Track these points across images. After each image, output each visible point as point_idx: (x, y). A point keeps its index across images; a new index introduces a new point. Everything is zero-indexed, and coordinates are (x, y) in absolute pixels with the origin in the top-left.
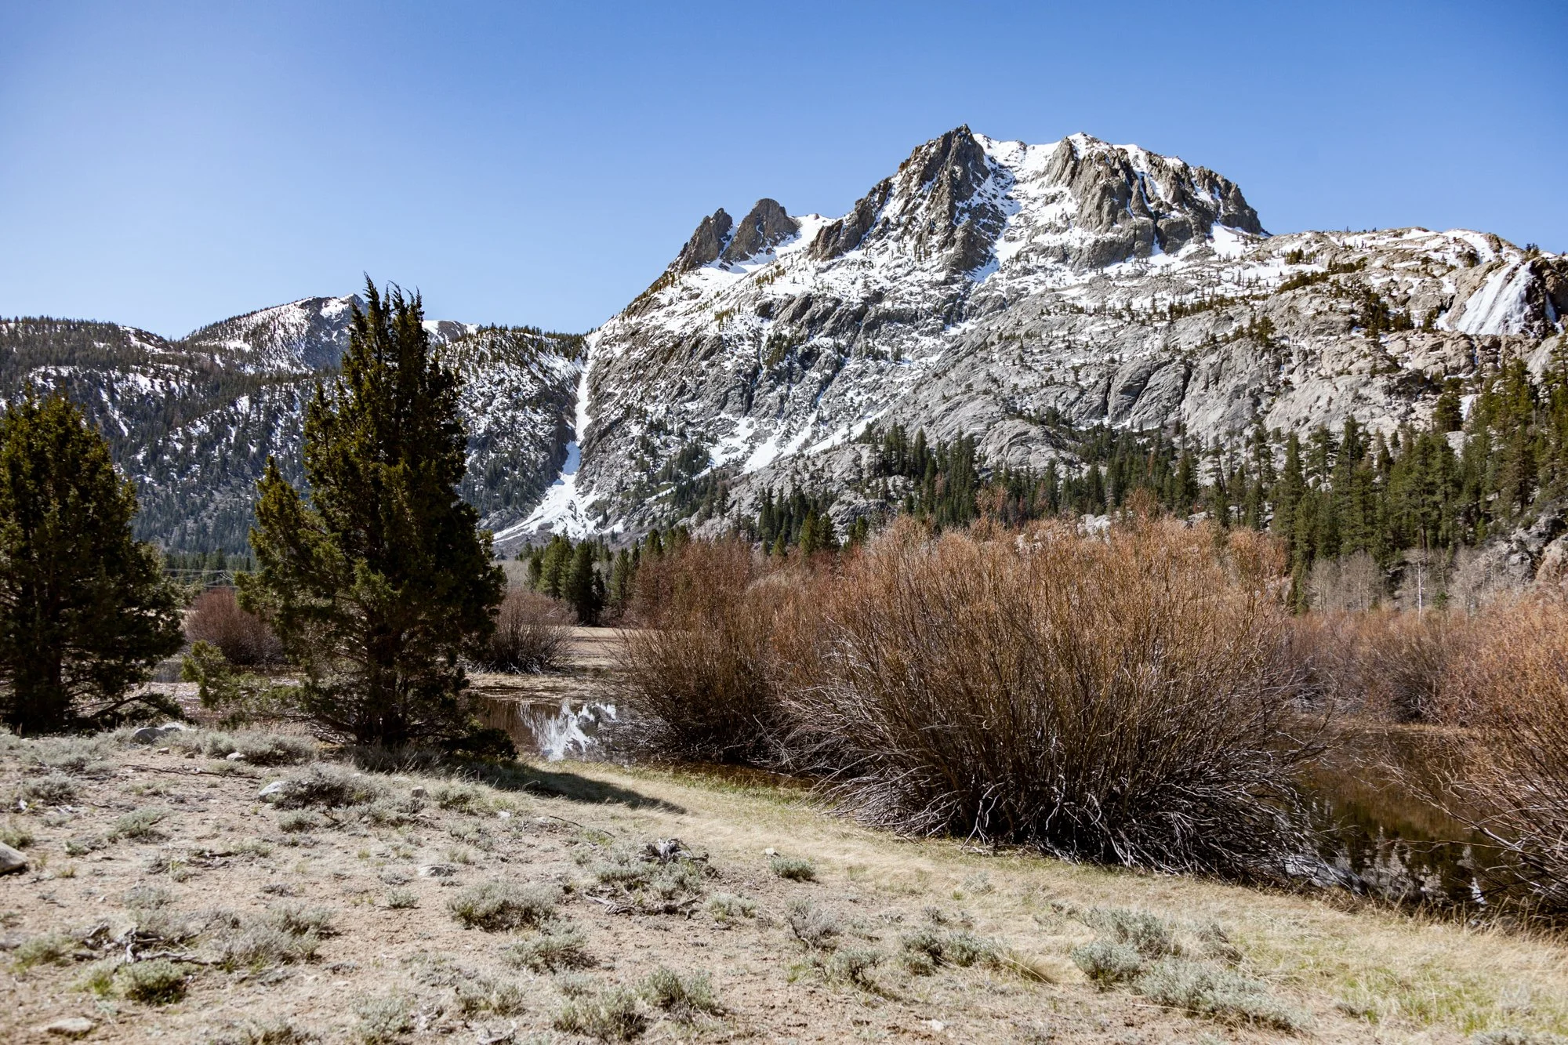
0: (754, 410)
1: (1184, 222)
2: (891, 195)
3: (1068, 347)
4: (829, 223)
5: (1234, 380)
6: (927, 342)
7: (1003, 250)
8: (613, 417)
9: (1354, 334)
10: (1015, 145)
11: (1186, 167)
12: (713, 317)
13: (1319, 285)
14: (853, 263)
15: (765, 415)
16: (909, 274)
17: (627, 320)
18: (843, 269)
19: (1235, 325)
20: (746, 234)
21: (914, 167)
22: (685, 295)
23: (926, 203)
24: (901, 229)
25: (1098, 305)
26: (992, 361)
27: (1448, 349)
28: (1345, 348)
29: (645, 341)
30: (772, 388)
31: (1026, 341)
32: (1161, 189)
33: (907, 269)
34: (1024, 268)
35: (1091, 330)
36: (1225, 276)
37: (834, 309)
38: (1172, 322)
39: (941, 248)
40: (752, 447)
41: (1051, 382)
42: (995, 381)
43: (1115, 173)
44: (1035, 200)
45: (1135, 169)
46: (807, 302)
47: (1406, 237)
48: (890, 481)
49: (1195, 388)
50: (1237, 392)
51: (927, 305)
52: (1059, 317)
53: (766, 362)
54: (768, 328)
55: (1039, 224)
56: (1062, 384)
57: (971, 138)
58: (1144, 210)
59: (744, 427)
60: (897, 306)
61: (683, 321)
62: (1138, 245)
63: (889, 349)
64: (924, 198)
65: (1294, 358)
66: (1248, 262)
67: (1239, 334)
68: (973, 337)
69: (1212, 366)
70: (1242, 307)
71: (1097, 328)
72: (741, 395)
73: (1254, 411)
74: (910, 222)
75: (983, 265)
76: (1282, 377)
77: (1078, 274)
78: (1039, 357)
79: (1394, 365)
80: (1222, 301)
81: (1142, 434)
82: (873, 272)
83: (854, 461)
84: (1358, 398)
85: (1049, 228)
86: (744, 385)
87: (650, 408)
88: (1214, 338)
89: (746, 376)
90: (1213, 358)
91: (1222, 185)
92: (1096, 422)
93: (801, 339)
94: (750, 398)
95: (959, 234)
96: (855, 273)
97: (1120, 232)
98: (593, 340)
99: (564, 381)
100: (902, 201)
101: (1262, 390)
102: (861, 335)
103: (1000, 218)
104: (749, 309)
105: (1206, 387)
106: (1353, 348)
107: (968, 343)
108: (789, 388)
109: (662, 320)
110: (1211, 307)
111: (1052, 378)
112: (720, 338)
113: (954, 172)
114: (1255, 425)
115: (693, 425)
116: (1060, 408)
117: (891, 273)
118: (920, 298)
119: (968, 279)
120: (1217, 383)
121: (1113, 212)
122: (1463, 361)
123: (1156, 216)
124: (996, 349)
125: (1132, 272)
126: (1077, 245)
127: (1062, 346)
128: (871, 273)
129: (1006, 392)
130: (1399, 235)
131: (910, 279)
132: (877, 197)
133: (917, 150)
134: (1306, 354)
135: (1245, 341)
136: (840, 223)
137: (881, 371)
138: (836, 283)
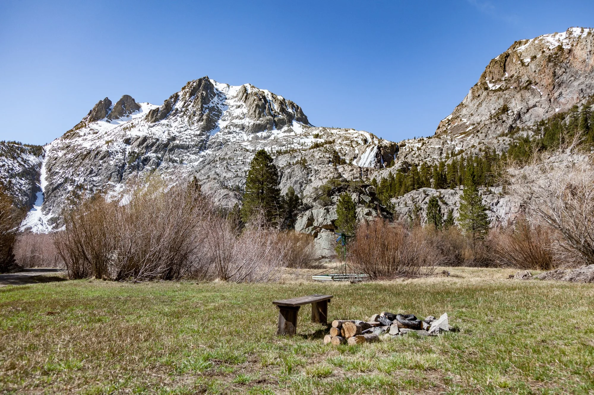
0: (123, 181)
1: (283, 119)
2: (178, 99)
3: (243, 164)
4: (154, 107)
5: (295, 178)
6: (193, 157)
7: (222, 124)
8: (59, 182)
9: (330, 165)
10: (225, 85)
11: (284, 100)
12: (104, 142)
13: (321, 148)
14: (163, 125)
15: (127, 183)
16: (185, 130)
17: (64, 141)
18: (159, 127)
19: (296, 159)
20: (118, 109)
21: (187, 90)
22: (91, 132)
23: (192, 104)
24: (182, 113)
25: (253, 149)
26: (217, 167)
27: (355, 171)
28: (327, 170)
29: (73, 150)
30: (131, 172)
31: (229, 161)
32: (276, 107)
33: (185, 129)
34: (229, 132)
35: (251, 158)
36: (295, 141)
37: (156, 142)
38: (277, 157)
39: (198, 122)
40: (122, 196)
41: (237, 176)
42: (218, 175)
43: (260, 100)
44: (233, 106)
45: (267, 98)
46: (145, 139)
47: (349, 132)
49: (284, 180)
50: (296, 182)
51: (193, 143)
52: (241, 153)
53: (128, 162)
54: (129, 148)
55: (234, 116)
56: (241, 177)
57: (209, 81)
58: (270, 114)
59: (119, 187)
60: (181, 143)
61: (91, 143)
62: (268, 126)
63: (178, 159)
64: (191, 102)
65: (313, 172)
66: (302, 137)
67: (297, 162)
68: (210, 158)
69: (289, 173)
70: (299, 153)
72: (117, 175)
73: (301, 189)
74: (186, 111)
75: (214, 129)
76: (309, 178)
77: (248, 135)
78: (233, 167)
79: (340, 176)
80: (294, 150)
82: (172, 129)
85: (237, 117)
86: (119, 171)
87: (77, 179)
88: (290, 163)
89: (119, 167)
90: (289, 170)
91: (296, 107)
93: (143, 153)
94: (121, 176)
95: (205, 117)
96: (164, 128)
97: (262, 121)
98: (48, 148)
99: (34, 165)
100: (183, 103)
101: (303, 182)
102: (167, 153)
103: (220, 112)
104: (121, 140)
105: (287, 180)
106: (329, 170)
107: (208, 160)
108: (138, 173)
109: (81, 142)
110: (289, 152)
111: (237, 175)
112: (108, 151)
113: (202, 93)
114: (300, 193)
115: (96, 186)
116: (240, 185)
117: (179, 130)
118: (190, 140)
119: (208, 134)
120: (290, 179)
121: (260, 113)
122: (358, 175)
123: (274, 116)
124: (218, 163)
125: (266, 136)
126: (247, 124)
127: (241, 163)
128: (171, 129)
129: (222, 179)
130: (347, 131)
131: (186, 132)
132: (173, 100)
133: (189, 83)
134: (316, 171)
135: (299, 165)
136: (158, 108)
137: (175, 167)
138: (157, 132)
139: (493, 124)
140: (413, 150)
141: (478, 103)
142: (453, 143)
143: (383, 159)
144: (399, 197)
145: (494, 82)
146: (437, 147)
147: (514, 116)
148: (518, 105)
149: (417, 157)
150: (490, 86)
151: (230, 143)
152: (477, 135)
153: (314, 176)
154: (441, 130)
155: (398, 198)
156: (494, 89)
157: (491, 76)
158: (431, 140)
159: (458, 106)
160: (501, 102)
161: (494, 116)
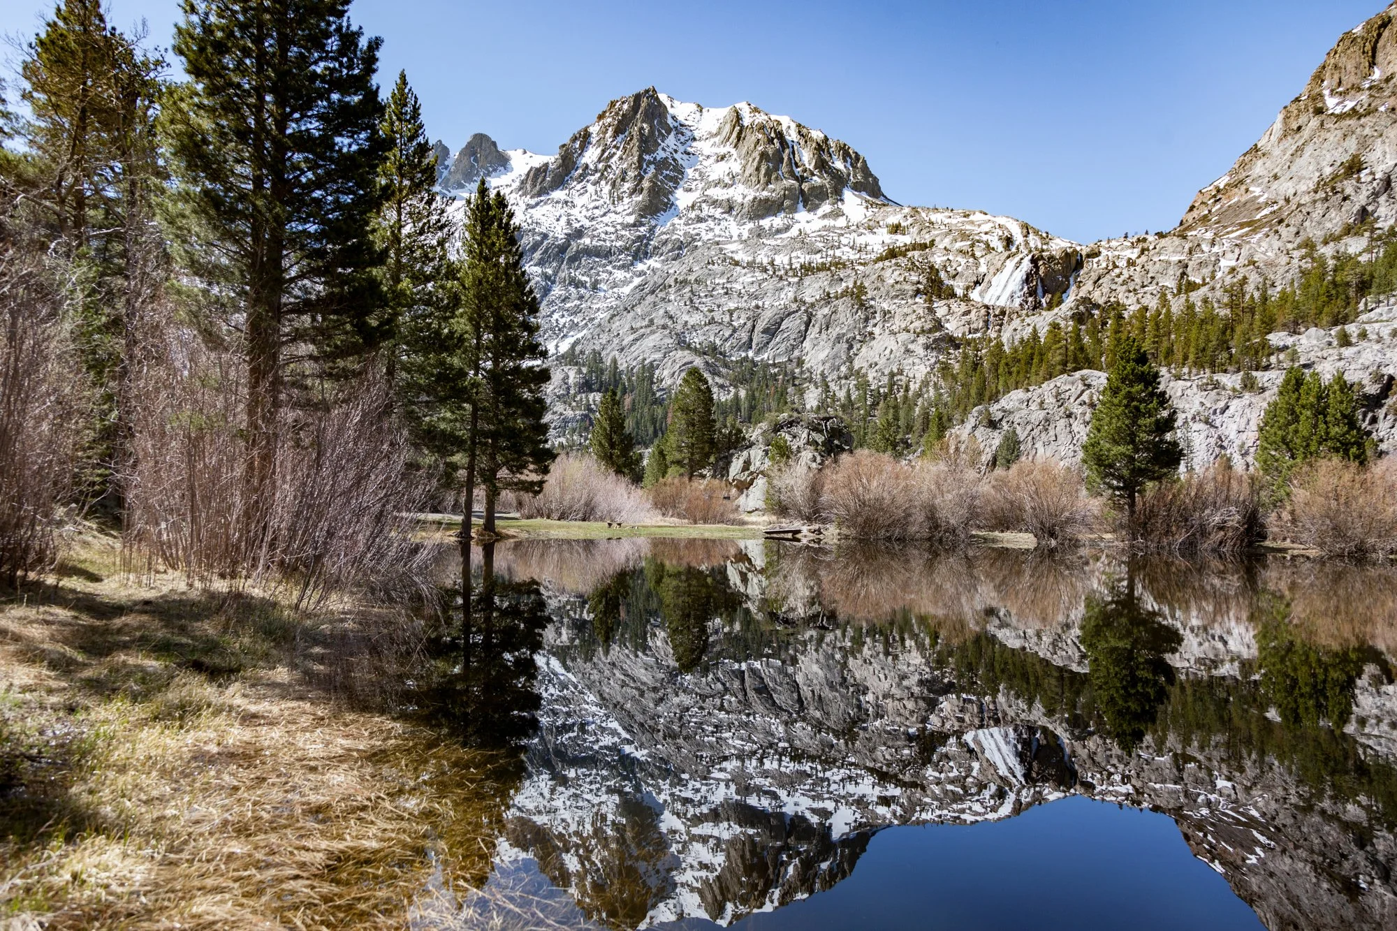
1: (822, 187)
2: (590, 143)
3: (726, 293)
4: (537, 161)
5: (838, 329)
6: (620, 275)
7: (682, 199)
9: (917, 300)
10: (693, 107)
11: (826, 139)
13: (901, 260)
14: (557, 202)
16: (604, 215)
18: (549, 207)
19: (844, 285)
20: (462, 165)
21: (609, 120)
23: (619, 153)
24: (598, 175)
25: (750, 259)
26: (669, 301)
27: (973, 315)
28: (909, 311)
31: (695, 286)
32: (806, 157)
33: (603, 211)
34: (698, 217)
35: (744, 280)
36: (844, 241)
37: (542, 242)
38: (801, 278)
39: (631, 194)
41: (712, 321)
42: (671, 317)
43: (771, 141)
44: (708, 157)
45: (787, 138)
47: (971, 218)
48: (591, 396)
49: (813, 332)
50: (839, 339)
51: (619, 244)
52: (721, 268)
55: (710, 179)
56: (720, 323)
57: (657, 98)
58: (792, 175)
60: (594, 243)
62: (787, 203)
63: (587, 279)
64: (618, 148)
65: (877, 315)
66: (862, 230)
67: (845, 293)
68: (656, 278)
69: (825, 316)
70: (849, 271)
71: (748, 279)
73: (848, 353)
74: (605, 169)
75: (665, 211)
76: (869, 329)
77: (740, 224)
78: (704, 300)
79: (938, 325)
80: (839, 264)
81: (774, 365)
82: (575, 212)
83: (563, 379)
84: (908, 351)
85: (717, 183)
88: (828, 294)
90: (826, 311)
91: (853, 156)
92: (744, 355)
95: (646, 184)
96: (560, 211)
97: (773, 191)
100: (599, 150)
101: (854, 338)
102: (564, 266)
103: (680, 171)
105: (820, 332)
106: (914, 311)
107: (652, 283)
110: (829, 269)
111: (713, 318)
113: (642, 128)
114: (848, 364)
116: (718, 342)
117: (589, 214)
118: (613, 237)
119: (653, 223)
120: (827, 329)
121: (768, 174)
122: (981, 324)
123: (802, 180)
124: (672, 290)
125: (781, 226)
126: (740, 200)
127: (722, 292)
128: (572, 211)
129: (679, 327)
130: (966, 216)
131: (605, 219)
132: (577, 145)
133: (613, 104)
134: (885, 313)
135: (847, 299)
136: (546, 165)
137: (581, 298)
138: (543, 219)
139: (1319, 205)
140: (1115, 266)
141: (1294, 148)
142: (1215, 249)
143: (1043, 286)
144: (1031, 388)
145: (1341, 94)
146: (1175, 258)
147: (1375, 184)
148: (1388, 156)
149: (1124, 283)
150: (1331, 102)
151: (699, 244)
152: (1277, 232)
153: (880, 325)
154: (1195, 213)
155: (1028, 390)
156: (1338, 111)
157: (1336, 77)
158: (1163, 242)
159: (1245, 155)
160: (1352, 145)
161: (1325, 184)
